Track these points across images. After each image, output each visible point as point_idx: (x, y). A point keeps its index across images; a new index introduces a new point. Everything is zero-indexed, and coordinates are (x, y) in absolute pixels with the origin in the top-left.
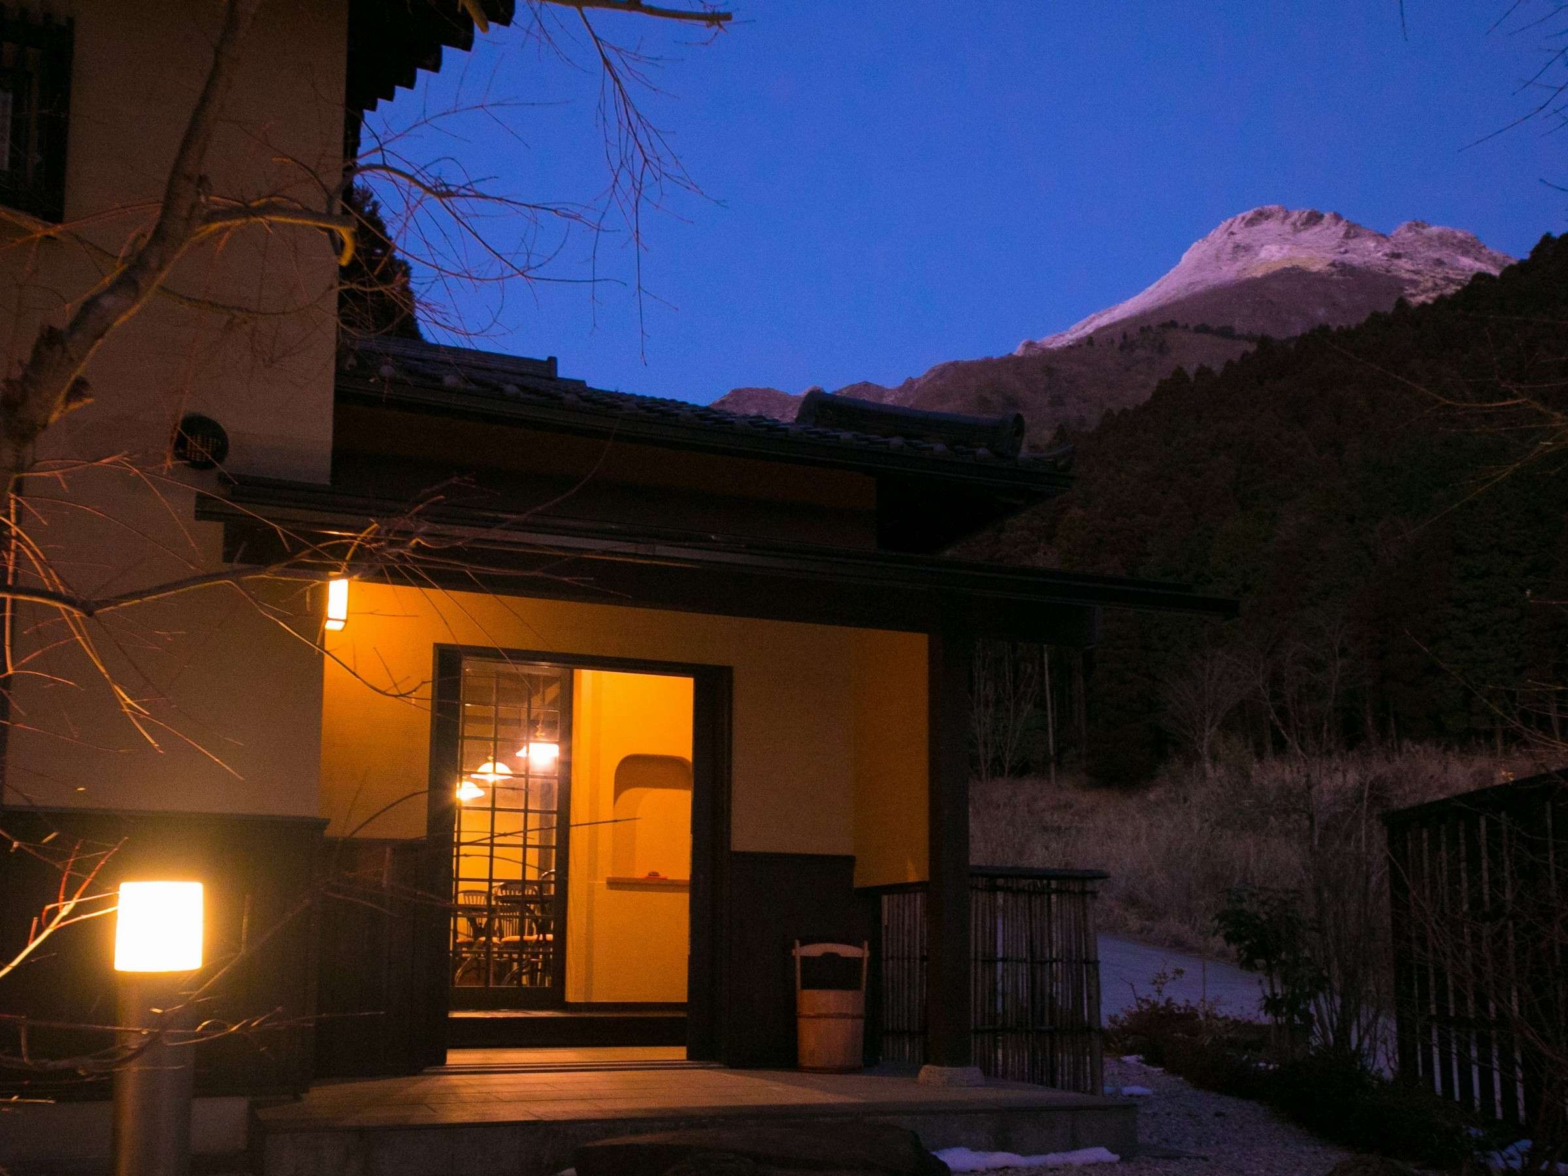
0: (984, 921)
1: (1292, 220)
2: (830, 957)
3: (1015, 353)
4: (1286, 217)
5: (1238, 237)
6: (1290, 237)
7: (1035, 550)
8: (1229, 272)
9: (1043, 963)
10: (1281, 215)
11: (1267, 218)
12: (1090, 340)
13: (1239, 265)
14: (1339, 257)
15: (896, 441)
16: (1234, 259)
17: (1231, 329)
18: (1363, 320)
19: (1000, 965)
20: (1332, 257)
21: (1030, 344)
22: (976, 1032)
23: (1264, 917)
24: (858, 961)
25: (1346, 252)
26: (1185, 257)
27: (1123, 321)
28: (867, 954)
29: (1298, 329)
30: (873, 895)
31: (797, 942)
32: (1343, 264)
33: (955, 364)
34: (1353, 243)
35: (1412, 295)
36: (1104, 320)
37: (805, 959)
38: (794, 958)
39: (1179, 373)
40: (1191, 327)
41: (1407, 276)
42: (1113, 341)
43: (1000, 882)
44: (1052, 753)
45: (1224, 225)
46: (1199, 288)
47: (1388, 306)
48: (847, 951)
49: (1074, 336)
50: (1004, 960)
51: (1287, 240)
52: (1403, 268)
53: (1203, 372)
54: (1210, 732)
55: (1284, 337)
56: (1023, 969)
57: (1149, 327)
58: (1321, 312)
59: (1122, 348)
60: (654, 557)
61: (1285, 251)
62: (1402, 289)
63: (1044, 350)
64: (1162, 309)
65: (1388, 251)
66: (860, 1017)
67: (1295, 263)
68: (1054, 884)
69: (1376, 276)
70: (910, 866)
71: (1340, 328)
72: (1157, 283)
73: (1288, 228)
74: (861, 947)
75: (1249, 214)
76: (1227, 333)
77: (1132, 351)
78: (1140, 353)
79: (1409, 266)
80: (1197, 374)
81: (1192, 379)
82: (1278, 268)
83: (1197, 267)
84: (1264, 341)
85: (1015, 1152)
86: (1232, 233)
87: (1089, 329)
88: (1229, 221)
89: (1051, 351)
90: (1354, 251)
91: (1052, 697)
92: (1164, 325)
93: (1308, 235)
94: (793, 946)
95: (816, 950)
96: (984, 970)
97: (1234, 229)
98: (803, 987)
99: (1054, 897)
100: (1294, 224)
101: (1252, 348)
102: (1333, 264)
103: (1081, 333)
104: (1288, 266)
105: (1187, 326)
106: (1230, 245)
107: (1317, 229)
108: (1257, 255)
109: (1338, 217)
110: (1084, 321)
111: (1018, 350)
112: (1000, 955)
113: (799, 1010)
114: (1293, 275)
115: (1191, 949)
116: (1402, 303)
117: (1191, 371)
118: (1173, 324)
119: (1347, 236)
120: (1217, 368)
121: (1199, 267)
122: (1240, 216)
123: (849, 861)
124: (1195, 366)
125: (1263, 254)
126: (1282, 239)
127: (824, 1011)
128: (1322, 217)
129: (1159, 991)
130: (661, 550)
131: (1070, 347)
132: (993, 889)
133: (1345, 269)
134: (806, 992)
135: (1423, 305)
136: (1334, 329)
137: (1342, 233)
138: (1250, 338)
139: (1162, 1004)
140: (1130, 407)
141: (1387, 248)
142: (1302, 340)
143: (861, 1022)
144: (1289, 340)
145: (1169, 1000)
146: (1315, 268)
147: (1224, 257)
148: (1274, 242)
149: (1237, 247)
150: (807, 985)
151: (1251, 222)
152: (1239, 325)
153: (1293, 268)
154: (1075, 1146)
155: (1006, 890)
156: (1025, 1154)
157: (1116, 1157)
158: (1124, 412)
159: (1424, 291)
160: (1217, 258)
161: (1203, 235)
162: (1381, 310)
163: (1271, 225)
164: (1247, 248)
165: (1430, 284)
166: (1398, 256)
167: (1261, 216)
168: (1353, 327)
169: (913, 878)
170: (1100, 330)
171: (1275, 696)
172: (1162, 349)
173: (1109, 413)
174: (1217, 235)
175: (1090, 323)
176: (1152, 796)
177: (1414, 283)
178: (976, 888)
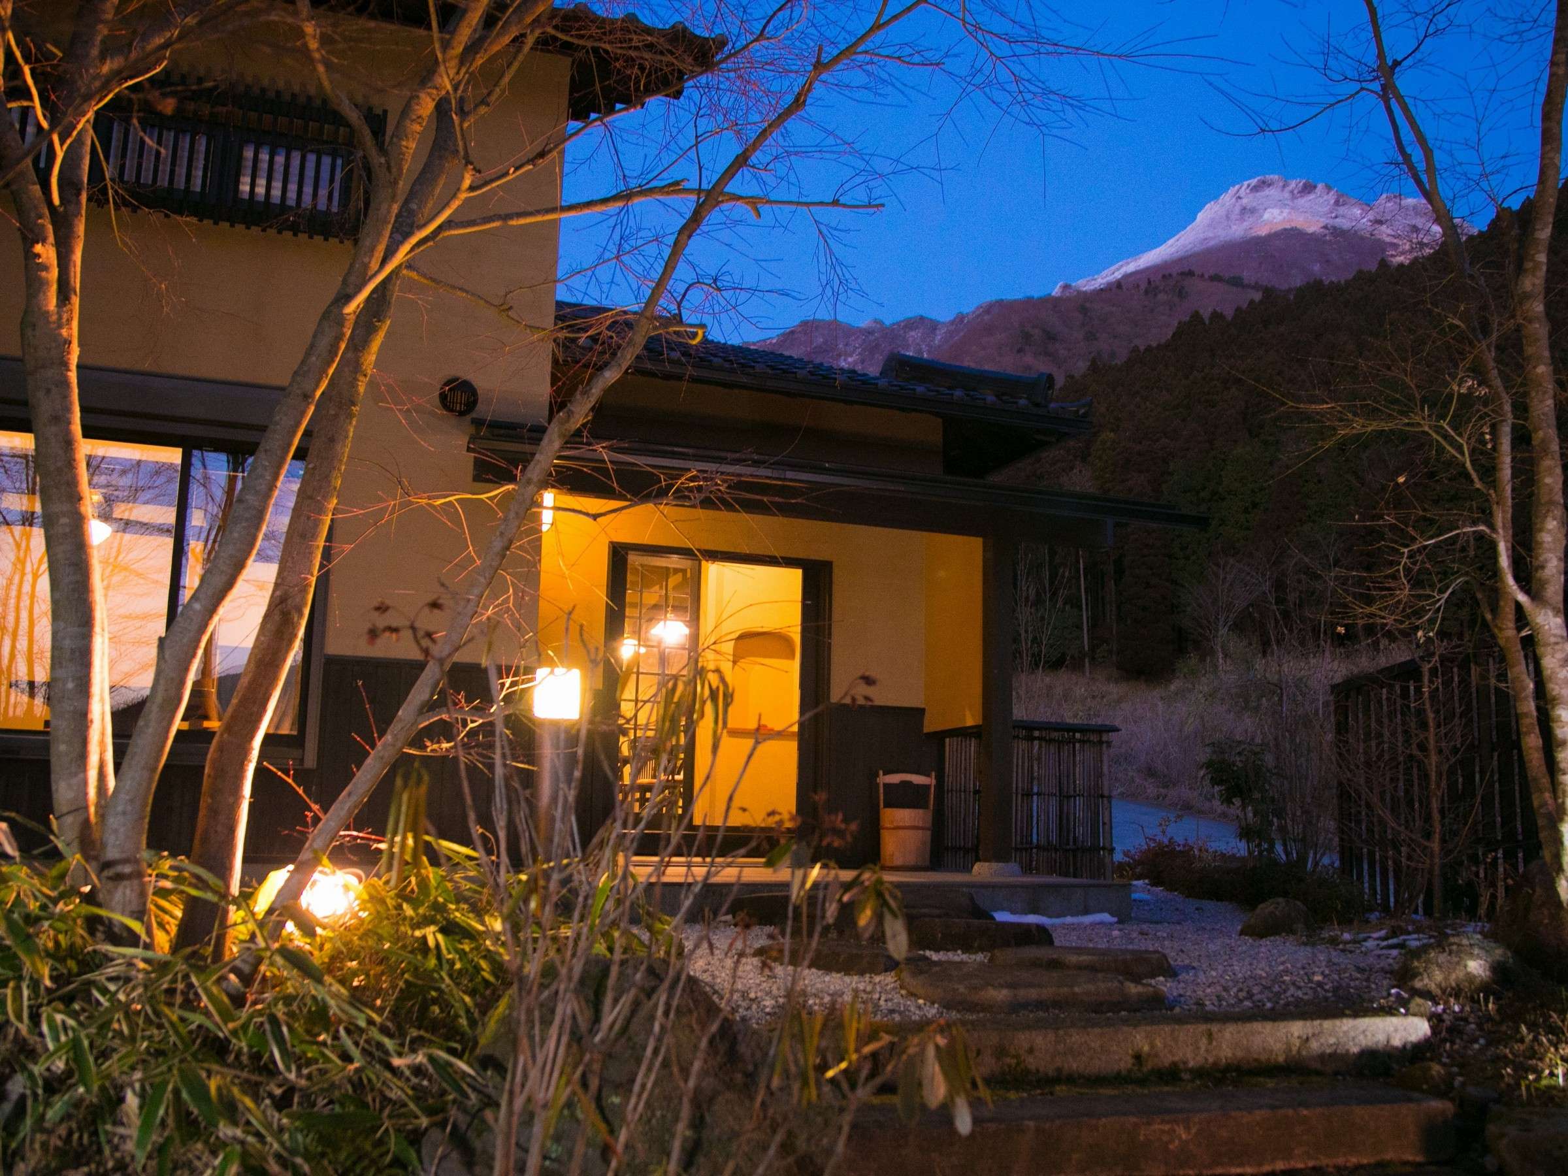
0: (1023, 763)
1: (1290, 188)
2: (906, 784)
3: (1053, 294)
4: (1284, 186)
5: (1245, 201)
6: (1289, 202)
7: (1072, 468)
8: (1238, 230)
9: (1069, 797)
10: (1281, 184)
11: (1269, 185)
12: (1119, 284)
13: (1246, 224)
14: (1331, 222)
15: (958, 393)
16: (1242, 220)
17: (1240, 278)
18: (1351, 277)
19: (1035, 797)
20: (1323, 221)
21: (1066, 287)
22: (1016, 849)
23: (1240, 765)
24: (928, 787)
25: (1336, 217)
26: (1200, 216)
27: (1147, 269)
28: (934, 782)
29: (1297, 280)
30: (939, 737)
31: (881, 772)
32: (1334, 228)
33: (1000, 303)
34: (1342, 210)
35: (1392, 256)
36: (1131, 267)
37: (886, 786)
38: (878, 785)
39: (1196, 316)
40: (1206, 276)
41: (1388, 239)
42: (1138, 286)
43: (1036, 734)
44: (1086, 648)
45: (1232, 190)
46: (1212, 243)
47: (1373, 267)
48: (917, 779)
49: (1105, 281)
50: (1038, 794)
51: (1285, 205)
52: (1385, 233)
53: (1216, 316)
54: (1223, 631)
55: (1285, 287)
56: (1054, 802)
57: (1170, 275)
58: (1317, 268)
59: (1146, 292)
60: (785, 479)
61: (1285, 214)
62: (1384, 250)
63: (1079, 292)
64: (1180, 260)
65: (1372, 218)
66: (928, 829)
67: (1293, 225)
68: (1078, 735)
69: (1362, 238)
70: (968, 713)
71: (1332, 282)
72: (1176, 237)
73: (1287, 195)
74: (928, 775)
75: (1254, 182)
76: (1237, 282)
77: (1155, 295)
78: (1162, 297)
79: (1389, 231)
80: (1211, 319)
81: (1207, 322)
82: (1280, 228)
83: (1209, 226)
84: (1268, 292)
85: (1043, 915)
86: (1239, 198)
87: (1118, 275)
88: (1237, 187)
89: (1085, 293)
90: (1343, 216)
91: (1087, 599)
92: (1182, 274)
93: (1303, 201)
94: (878, 776)
95: (895, 778)
96: (1022, 801)
97: (1242, 193)
98: (885, 806)
99: (1077, 745)
100: (1292, 192)
101: (1257, 296)
102: (1325, 227)
103: (1111, 278)
104: (1288, 227)
105: (1202, 276)
106: (1237, 209)
107: (1312, 196)
108: (1261, 217)
109: (1329, 188)
110: (1113, 268)
111: (1056, 291)
112: (1035, 790)
113: (882, 823)
114: (1291, 235)
115: (1200, 812)
116: (1384, 264)
117: (1206, 314)
118: (1191, 273)
119: (1337, 203)
120: (1229, 313)
121: (1212, 224)
122: (1246, 183)
123: (921, 711)
124: (1210, 310)
125: (1266, 216)
126: (1281, 204)
127: (901, 824)
128: (1315, 187)
129: (1164, 832)
130: (790, 474)
131: (1102, 290)
132: (1031, 739)
133: (1336, 232)
134: (889, 811)
135: (1401, 265)
136: (1327, 283)
137: (1332, 202)
138: (1256, 287)
139: (1166, 841)
140: (1154, 344)
141: (1371, 215)
142: (1301, 292)
143: (929, 833)
144: (1289, 290)
145: (1172, 838)
146: (1311, 230)
147: (1233, 217)
148: (1275, 206)
149: (1244, 209)
150: (888, 805)
151: (1255, 189)
152: (1248, 276)
153: (1292, 229)
154: (1086, 911)
155: (1040, 739)
156: (1050, 917)
157: (1115, 919)
158: (1149, 349)
159: (1403, 253)
160: (1228, 217)
161: (1216, 197)
162: (1365, 268)
163: (1272, 192)
164: (1253, 211)
165: (1407, 247)
166: (1380, 222)
167: (1264, 184)
168: (1343, 282)
169: (970, 721)
170: (1127, 276)
171: (1279, 601)
172: (1181, 294)
173: (1136, 349)
174: (1227, 198)
175: (1118, 269)
176: (1172, 687)
177: (1395, 246)
178: (1018, 737)
